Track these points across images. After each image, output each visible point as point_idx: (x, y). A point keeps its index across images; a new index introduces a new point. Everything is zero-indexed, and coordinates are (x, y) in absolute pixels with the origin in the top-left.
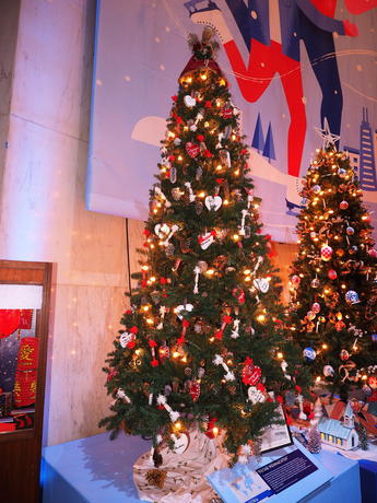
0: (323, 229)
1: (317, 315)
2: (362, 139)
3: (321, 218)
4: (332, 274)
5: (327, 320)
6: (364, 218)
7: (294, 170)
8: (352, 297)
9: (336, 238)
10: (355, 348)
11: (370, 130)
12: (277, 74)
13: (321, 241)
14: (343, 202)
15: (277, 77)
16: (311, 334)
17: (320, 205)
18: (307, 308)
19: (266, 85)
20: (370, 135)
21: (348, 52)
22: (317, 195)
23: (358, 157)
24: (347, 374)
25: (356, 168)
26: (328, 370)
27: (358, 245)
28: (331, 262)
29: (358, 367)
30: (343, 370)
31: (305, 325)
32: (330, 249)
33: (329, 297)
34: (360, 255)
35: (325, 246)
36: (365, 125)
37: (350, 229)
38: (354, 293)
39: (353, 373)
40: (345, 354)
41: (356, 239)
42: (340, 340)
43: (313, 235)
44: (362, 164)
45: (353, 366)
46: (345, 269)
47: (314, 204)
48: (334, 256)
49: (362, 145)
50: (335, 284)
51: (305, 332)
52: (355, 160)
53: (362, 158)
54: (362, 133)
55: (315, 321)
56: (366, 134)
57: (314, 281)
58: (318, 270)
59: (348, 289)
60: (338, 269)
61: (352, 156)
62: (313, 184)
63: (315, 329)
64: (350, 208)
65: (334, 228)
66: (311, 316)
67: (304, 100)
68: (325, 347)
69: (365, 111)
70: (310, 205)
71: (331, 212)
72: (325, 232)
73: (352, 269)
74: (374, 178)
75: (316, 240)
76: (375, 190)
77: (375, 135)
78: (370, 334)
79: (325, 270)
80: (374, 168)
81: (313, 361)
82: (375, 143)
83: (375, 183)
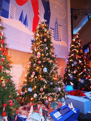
0: (38, 47)
1: (34, 76)
2: (55, 26)
3: (38, 43)
4: (40, 62)
5: (38, 77)
6: (51, 45)
8: (45, 70)
9: (42, 50)
10: (44, 87)
11: (58, 24)
14: (45, 39)
15: (30, 1)
18: (31, 74)
20: (58, 26)
21: (53, 2)
22: (38, 36)
23: (54, 31)
24: (41, 96)
25: (53, 34)
26: (35, 95)
27: (49, 53)
28: (40, 58)
29: (45, 94)
30: (40, 95)
31: (30, 80)
32: (40, 54)
33: (39, 70)
34: (49, 56)
35: (39, 53)
36: (56, 23)
38: (46, 68)
39: (43, 96)
40: (42, 89)
41: (48, 51)
43: (35, 49)
44: (55, 33)
46: (44, 61)
47: (37, 39)
48: (41, 56)
49: (55, 28)
50: (40, 65)
51: (30, 82)
52: (53, 32)
53: (55, 31)
54: (55, 25)
56: (56, 25)
57: (34, 64)
58: (36, 61)
59: (44, 67)
60: (42, 60)
61: (52, 30)
62: (37, 33)
63: (33, 81)
64: (47, 41)
65: (42, 47)
66: (32, 76)
67: (39, 11)
68: (35, 87)
69: (56, 19)
70: (35, 40)
71: (41, 42)
72: (39, 48)
73: (46, 60)
74: (58, 37)
75: (36, 51)
76: (58, 41)
77: (59, 26)
78: (50, 82)
79: (38, 61)
80: (58, 35)
81: (31, 92)
82: (59, 28)
83: (58, 39)
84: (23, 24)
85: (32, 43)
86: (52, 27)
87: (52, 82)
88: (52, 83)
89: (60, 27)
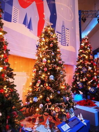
1: (40, 85)
2: (62, 30)
3: (43, 49)
4: (46, 69)
5: (43, 86)
6: (58, 50)
8: (52, 77)
9: (48, 56)
10: (51, 97)
11: (65, 28)
12: (34, 2)
13: (43, 57)
14: (51, 44)
15: (34, 3)
16: (38, 91)
17: (44, 45)
18: (36, 82)
19: (30, 4)
20: (64, 29)
21: (59, 3)
22: (43, 41)
24: (48, 107)
25: (60, 38)
26: (41, 106)
27: (55, 59)
28: (46, 65)
29: (52, 104)
30: (46, 105)
31: (36, 88)
32: (46, 60)
33: (44, 77)
34: (55, 63)
35: (44, 59)
36: (63, 26)
37: (53, 54)
39: (50, 106)
40: (48, 99)
41: (55, 57)
42: (47, 93)
43: (41, 55)
44: (62, 37)
45: (50, 104)
46: (50, 68)
48: (47, 62)
49: (62, 32)
50: (46, 73)
51: (35, 91)
52: (60, 36)
54: (62, 28)
57: (40, 72)
58: (41, 68)
59: (50, 75)
60: (48, 67)
61: (59, 34)
62: (42, 37)
63: (39, 89)
64: (53, 46)
65: (47, 53)
66: (38, 85)
67: (44, 14)
68: (41, 97)
69: (63, 22)
70: (41, 45)
71: (47, 47)
72: (44, 54)
73: (52, 67)
74: (65, 42)
75: (41, 57)
76: (66, 46)
77: (66, 30)
78: (57, 91)
79: (44, 68)
80: (65, 39)
81: (36, 102)
82: (66, 32)
83: (65, 44)
84: (28, 28)
85: (37, 48)
86: (58, 31)
87: (60, 91)
88: (59, 93)
89: (68, 30)
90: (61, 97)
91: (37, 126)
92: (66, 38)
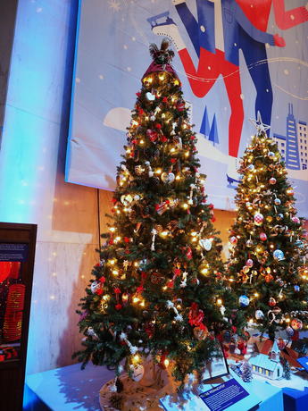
0: (256, 200)
1: (251, 269)
2: (288, 128)
3: (255, 191)
4: (263, 236)
5: (259, 273)
6: (289, 192)
7: (233, 152)
8: (279, 255)
9: (266, 207)
10: (281, 296)
11: (294, 121)
12: (221, 75)
13: (255, 209)
14: (273, 179)
16: (246, 284)
17: (254, 181)
18: (243, 263)
19: (212, 84)
20: (294, 125)
21: (277, 59)
22: (251, 173)
23: (285, 142)
24: (274, 317)
25: (283, 151)
26: (259, 314)
27: (283, 213)
28: (262, 227)
29: (283, 312)
30: (271, 314)
31: (241, 277)
32: (262, 216)
33: (261, 254)
34: (285, 222)
35: (258, 214)
36: (291, 117)
37: (278, 201)
38: (280, 252)
39: (278, 316)
40: (273, 301)
41: (281, 209)
42: (269, 289)
43: (248, 204)
44: (288, 148)
45: (279, 311)
46: (274, 233)
47: (249, 179)
48: (264, 222)
49: (288, 133)
50: (265, 244)
51: (241, 283)
52: (283, 144)
53: (288, 143)
54: (288, 124)
55: (249, 274)
56: (291, 124)
57: (249, 241)
58: (252, 233)
59: (275, 249)
60: (267, 232)
61: (280, 141)
62: (248, 164)
63: (249, 280)
64: (277, 183)
65: (264, 199)
66: (246, 270)
68: (256, 295)
69: (291, 106)
70: (246, 181)
71: (263, 186)
72: (257, 202)
73: (279, 232)
74: (297, 159)
75: (250, 208)
76: (299, 169)
77: (299, 125)
78: (293, 285)
79: (257, 233)
80: (297, 151)
81: (247, 307)
82: (299, 131)
83: (298, 164)
84: (209, 139)
85: (228, 183)
86: (278, 133)
87: (299, 285)
88: (297, 288)
89: (303, 126)
90: (301, 300)
91: (250, 356)
92: (299, 148)
